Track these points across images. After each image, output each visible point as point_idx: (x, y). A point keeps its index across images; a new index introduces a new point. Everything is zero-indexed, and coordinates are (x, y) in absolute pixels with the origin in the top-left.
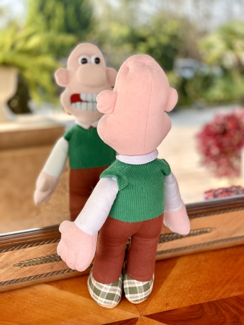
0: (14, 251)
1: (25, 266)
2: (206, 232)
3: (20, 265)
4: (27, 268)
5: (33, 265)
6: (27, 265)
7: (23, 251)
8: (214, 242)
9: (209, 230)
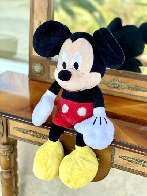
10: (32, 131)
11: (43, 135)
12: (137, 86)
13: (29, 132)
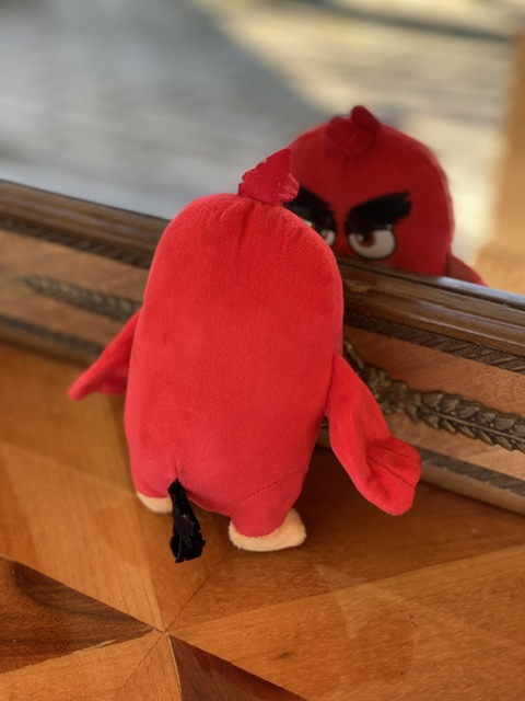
1: (40, 291)
3: (27, 282)
4: (50, 304)
12: (485, 409)
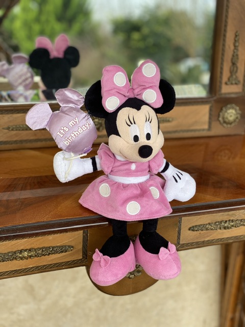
0: (4, 115)
1: (12, 130)
2: (169, 121)
3: (8, 128)
4: (14, 132)
5: (19, 130)
6: (15, 129)
7: (11, 116)
8: (175, 132)
9: (171, 119)
10: (26, 250)
11: (49, 248)
13: (18, 254)
